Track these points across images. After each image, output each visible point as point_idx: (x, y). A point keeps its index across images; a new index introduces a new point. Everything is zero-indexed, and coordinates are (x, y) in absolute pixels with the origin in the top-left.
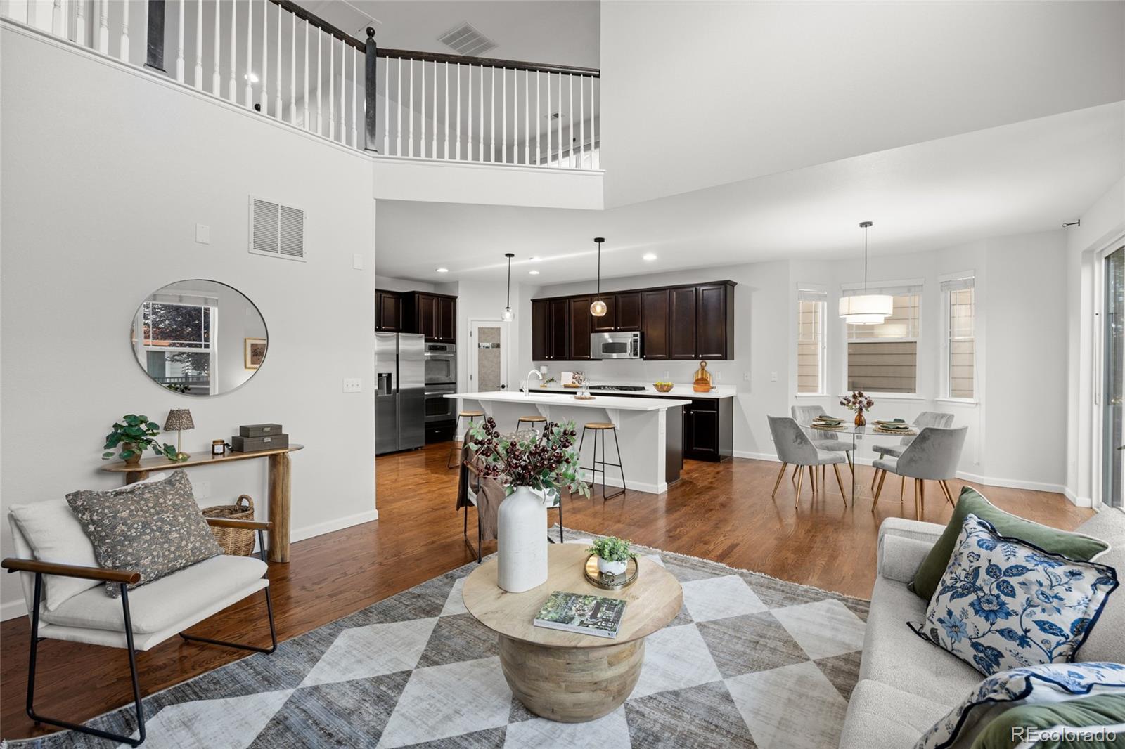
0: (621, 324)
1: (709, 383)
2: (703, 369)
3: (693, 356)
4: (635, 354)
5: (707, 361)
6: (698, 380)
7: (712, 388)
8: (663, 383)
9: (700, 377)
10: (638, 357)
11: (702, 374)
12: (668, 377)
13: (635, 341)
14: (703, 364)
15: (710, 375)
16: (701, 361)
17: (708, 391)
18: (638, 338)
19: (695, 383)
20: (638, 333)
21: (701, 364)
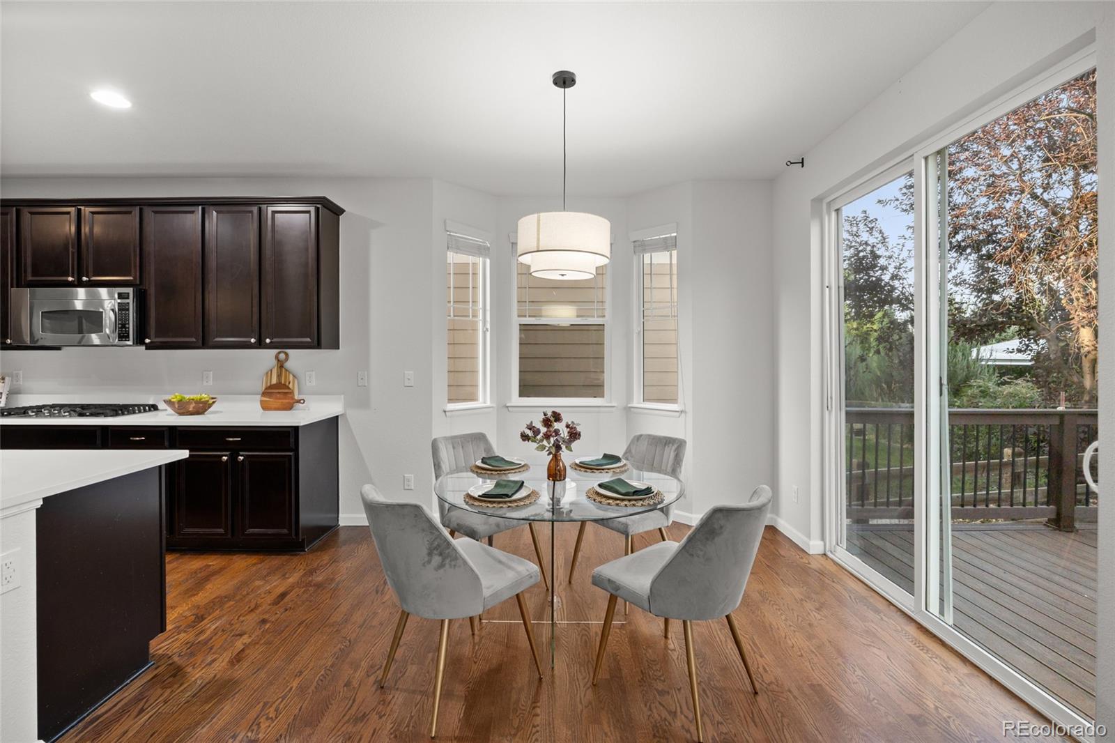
0: (91, 273)
1: (292, 393)
2: (282, 366)
3: (253, 340)
4: (123, 336)
5: (288, 351)
6: (271, 387)
7: (299, 401)
8: (187, 397)
9: (274, 381)
10: (130, 343)
11: (279, 376)
12: (211, 383)
13: (123, 308)
14: (282, 356)
15: (294, 376)
16: (276, 351)
17: (289, 407)
18: (130, 300)
19: (264, 394)
20: (130, 290)
21: (277, 357)
